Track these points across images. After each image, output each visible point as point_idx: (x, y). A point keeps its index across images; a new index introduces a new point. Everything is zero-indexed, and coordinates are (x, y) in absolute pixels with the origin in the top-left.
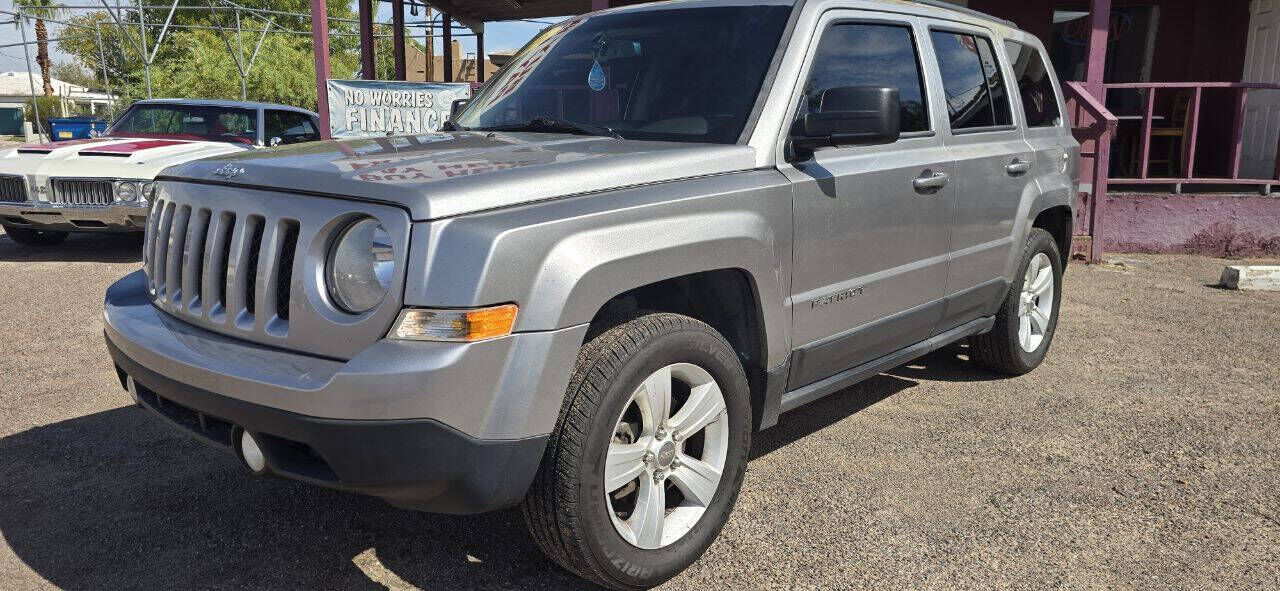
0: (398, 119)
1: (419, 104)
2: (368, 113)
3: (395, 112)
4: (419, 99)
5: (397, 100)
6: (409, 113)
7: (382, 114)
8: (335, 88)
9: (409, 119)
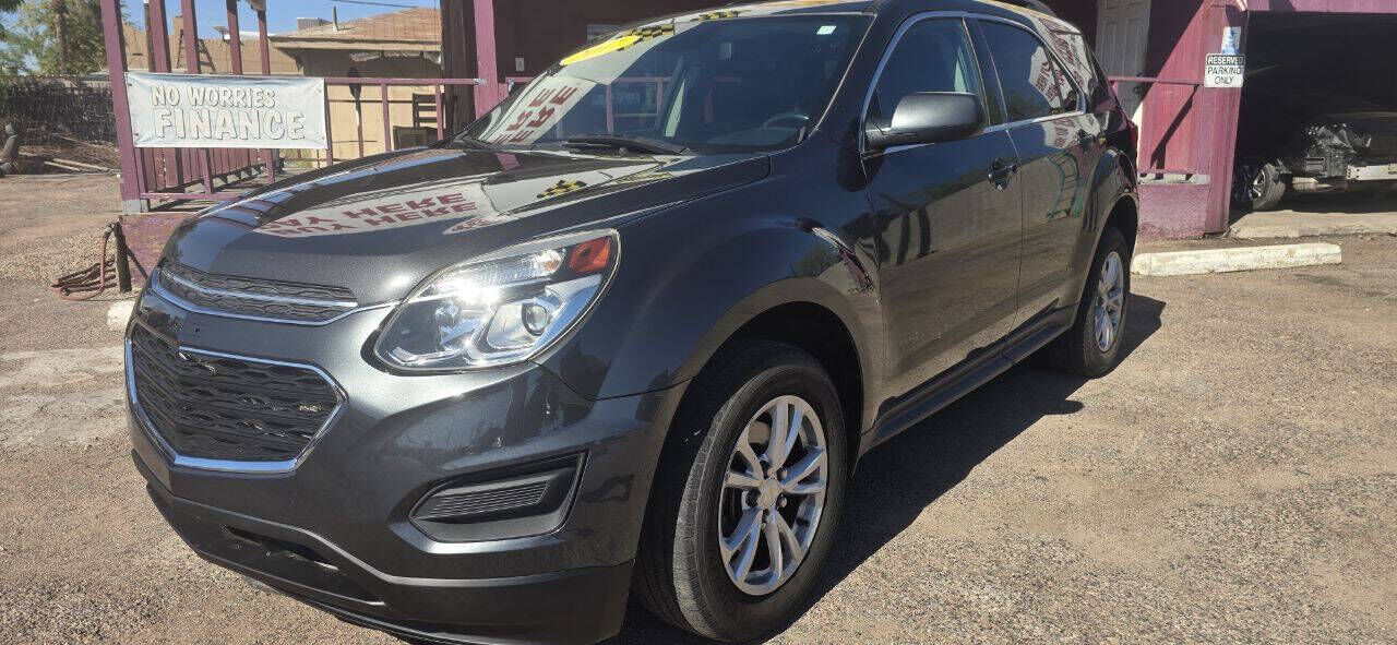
0: (229, 122)
1: (256, 103)
2: (186, 114)
3: (225, 114)
4: (256, 98)
5: (226, 99)
6: (243, 115)
7: (205, 116)
8: (140, 84)
9: (244, 122)
